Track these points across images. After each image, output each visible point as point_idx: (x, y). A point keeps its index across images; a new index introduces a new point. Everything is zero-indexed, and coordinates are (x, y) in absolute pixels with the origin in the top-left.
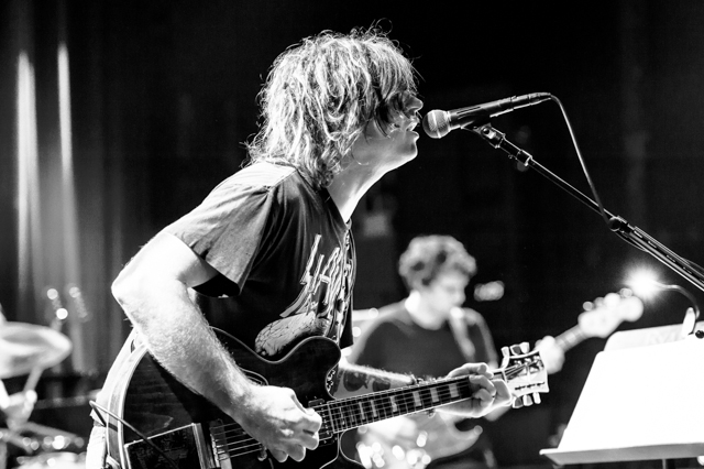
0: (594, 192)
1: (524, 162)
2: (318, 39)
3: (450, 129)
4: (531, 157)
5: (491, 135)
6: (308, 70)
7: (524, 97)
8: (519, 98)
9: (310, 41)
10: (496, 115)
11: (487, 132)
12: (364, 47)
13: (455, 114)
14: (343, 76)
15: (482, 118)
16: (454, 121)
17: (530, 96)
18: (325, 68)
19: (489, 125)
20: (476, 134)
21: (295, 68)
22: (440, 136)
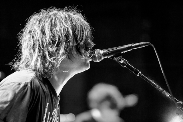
0: (169, 89)
1: (137, 74)
2: (48, 10)
3: (103, 58)
4: (140, 72)
5: (122, 62)
6: (41, 25)
7: (138, 44)
8: (135, 45)
9: (44, 11)
10: (124, 52)
11: (120, 60)
12: (69, 16)
13: (105, 51)
14: (58, 30)
15: (118, 53)
16: (105, 55)
17: (140, 43)
18: (50, 26)
19: (121, 57)
20: (115, 61)
21: (35, 24)
22: (98, 61)
